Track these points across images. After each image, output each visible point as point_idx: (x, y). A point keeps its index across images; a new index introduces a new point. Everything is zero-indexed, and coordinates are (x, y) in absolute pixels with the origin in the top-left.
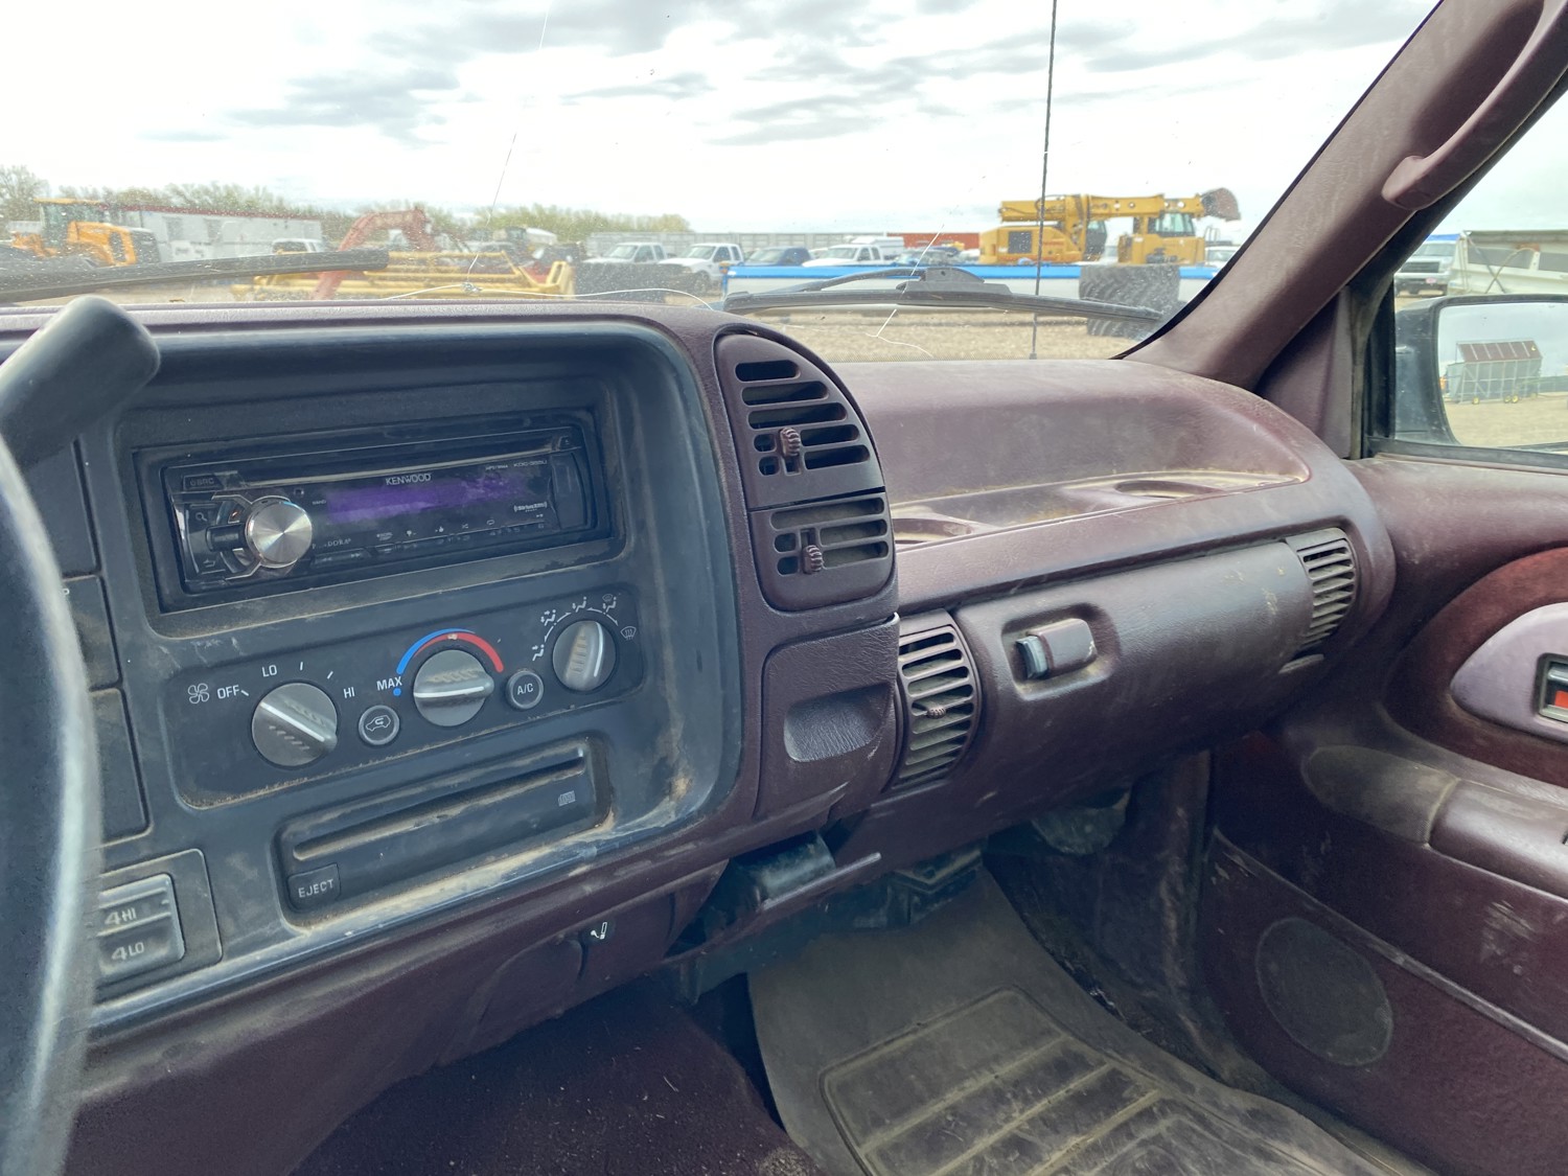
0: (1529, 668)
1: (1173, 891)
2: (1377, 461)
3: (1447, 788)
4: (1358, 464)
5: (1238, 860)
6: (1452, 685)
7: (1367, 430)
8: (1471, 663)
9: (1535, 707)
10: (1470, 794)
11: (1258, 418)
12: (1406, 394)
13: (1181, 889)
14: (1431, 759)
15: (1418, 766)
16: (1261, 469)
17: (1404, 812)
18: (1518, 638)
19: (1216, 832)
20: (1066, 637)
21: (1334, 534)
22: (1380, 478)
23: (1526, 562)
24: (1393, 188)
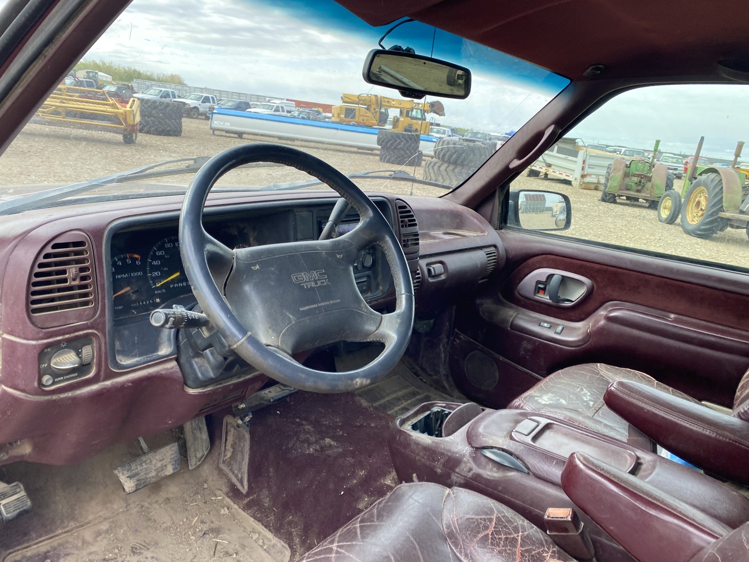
0: (534, 284)
1: (444, 346)
2: (503, 231)
3: (515, 314)
4: (499, 231)
5: (462, 337)
6: (518, 288)
7: (501, 223)
8: (522, 283)
9: (535, 294)
10: (520, 316)
11: (476, 218)
12: (511, 214)
13: (446, 346)
14: (511, 308)
15: (508, 309)
16: (476, 231)
17: (505, 321)
18: (532, 277)
19: (456, 330)
20: (438, 268)
21: (493, 249)
22: (503, 235)
23: (535, 258)
24: (512, 166)
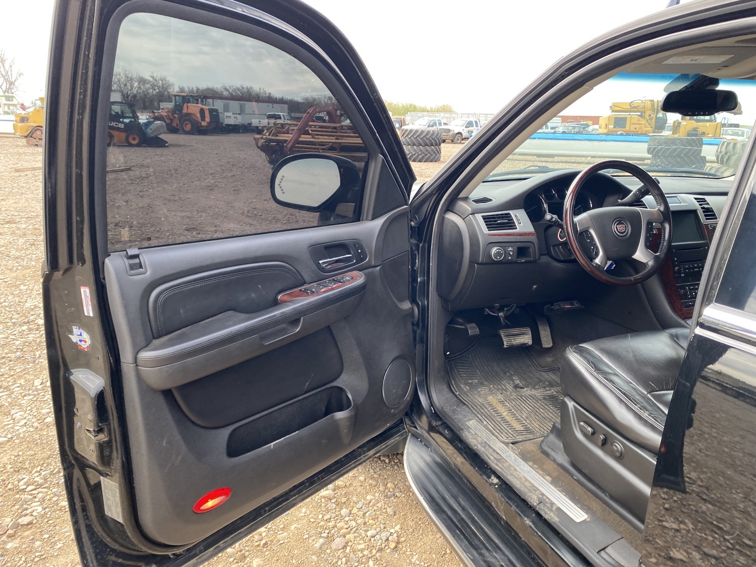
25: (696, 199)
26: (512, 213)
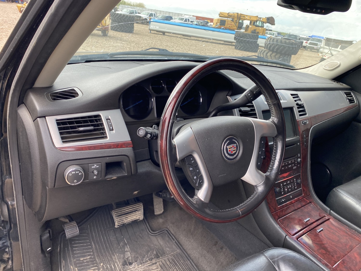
25: (292, 95)
26: (103, 114)
